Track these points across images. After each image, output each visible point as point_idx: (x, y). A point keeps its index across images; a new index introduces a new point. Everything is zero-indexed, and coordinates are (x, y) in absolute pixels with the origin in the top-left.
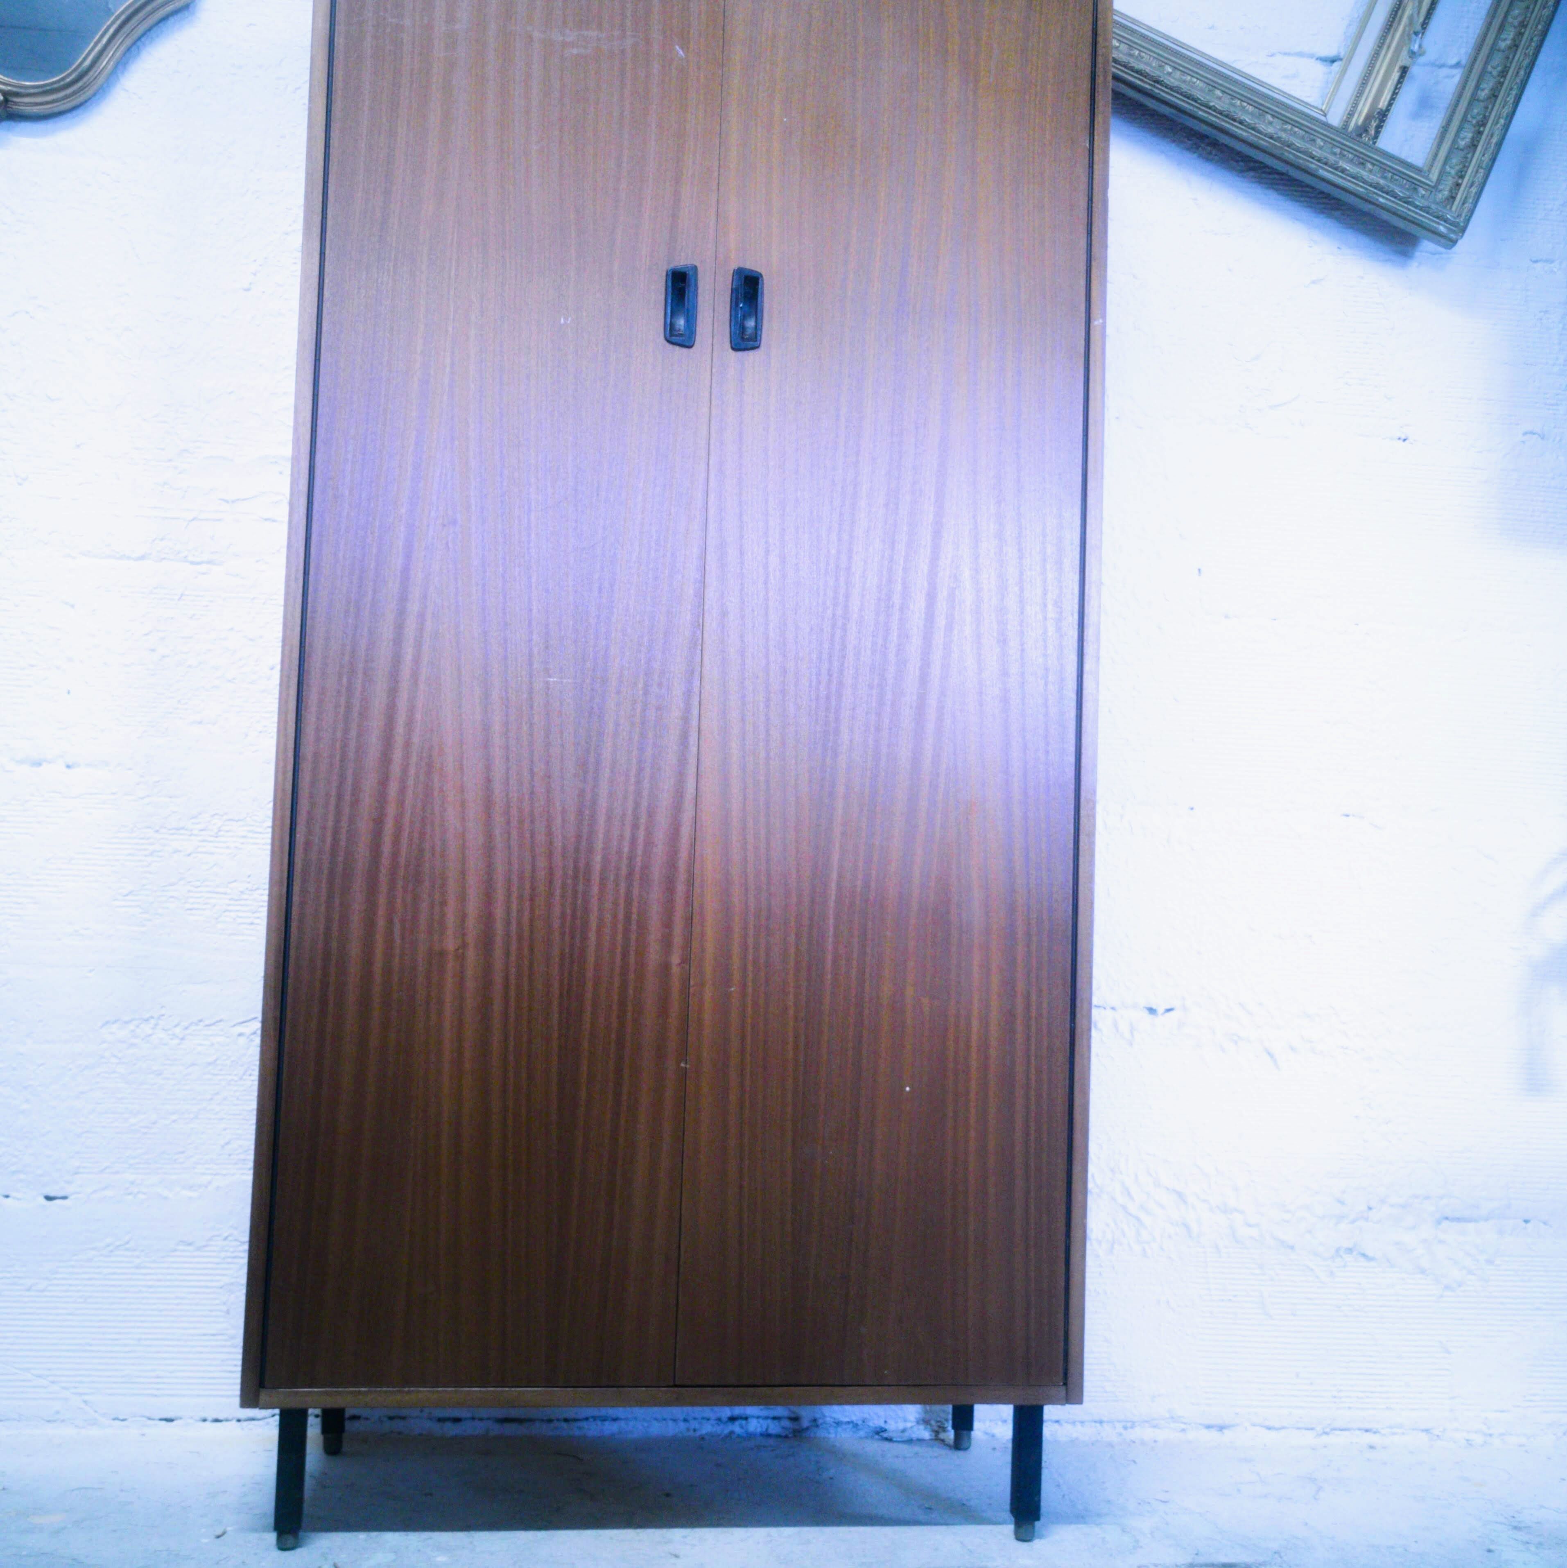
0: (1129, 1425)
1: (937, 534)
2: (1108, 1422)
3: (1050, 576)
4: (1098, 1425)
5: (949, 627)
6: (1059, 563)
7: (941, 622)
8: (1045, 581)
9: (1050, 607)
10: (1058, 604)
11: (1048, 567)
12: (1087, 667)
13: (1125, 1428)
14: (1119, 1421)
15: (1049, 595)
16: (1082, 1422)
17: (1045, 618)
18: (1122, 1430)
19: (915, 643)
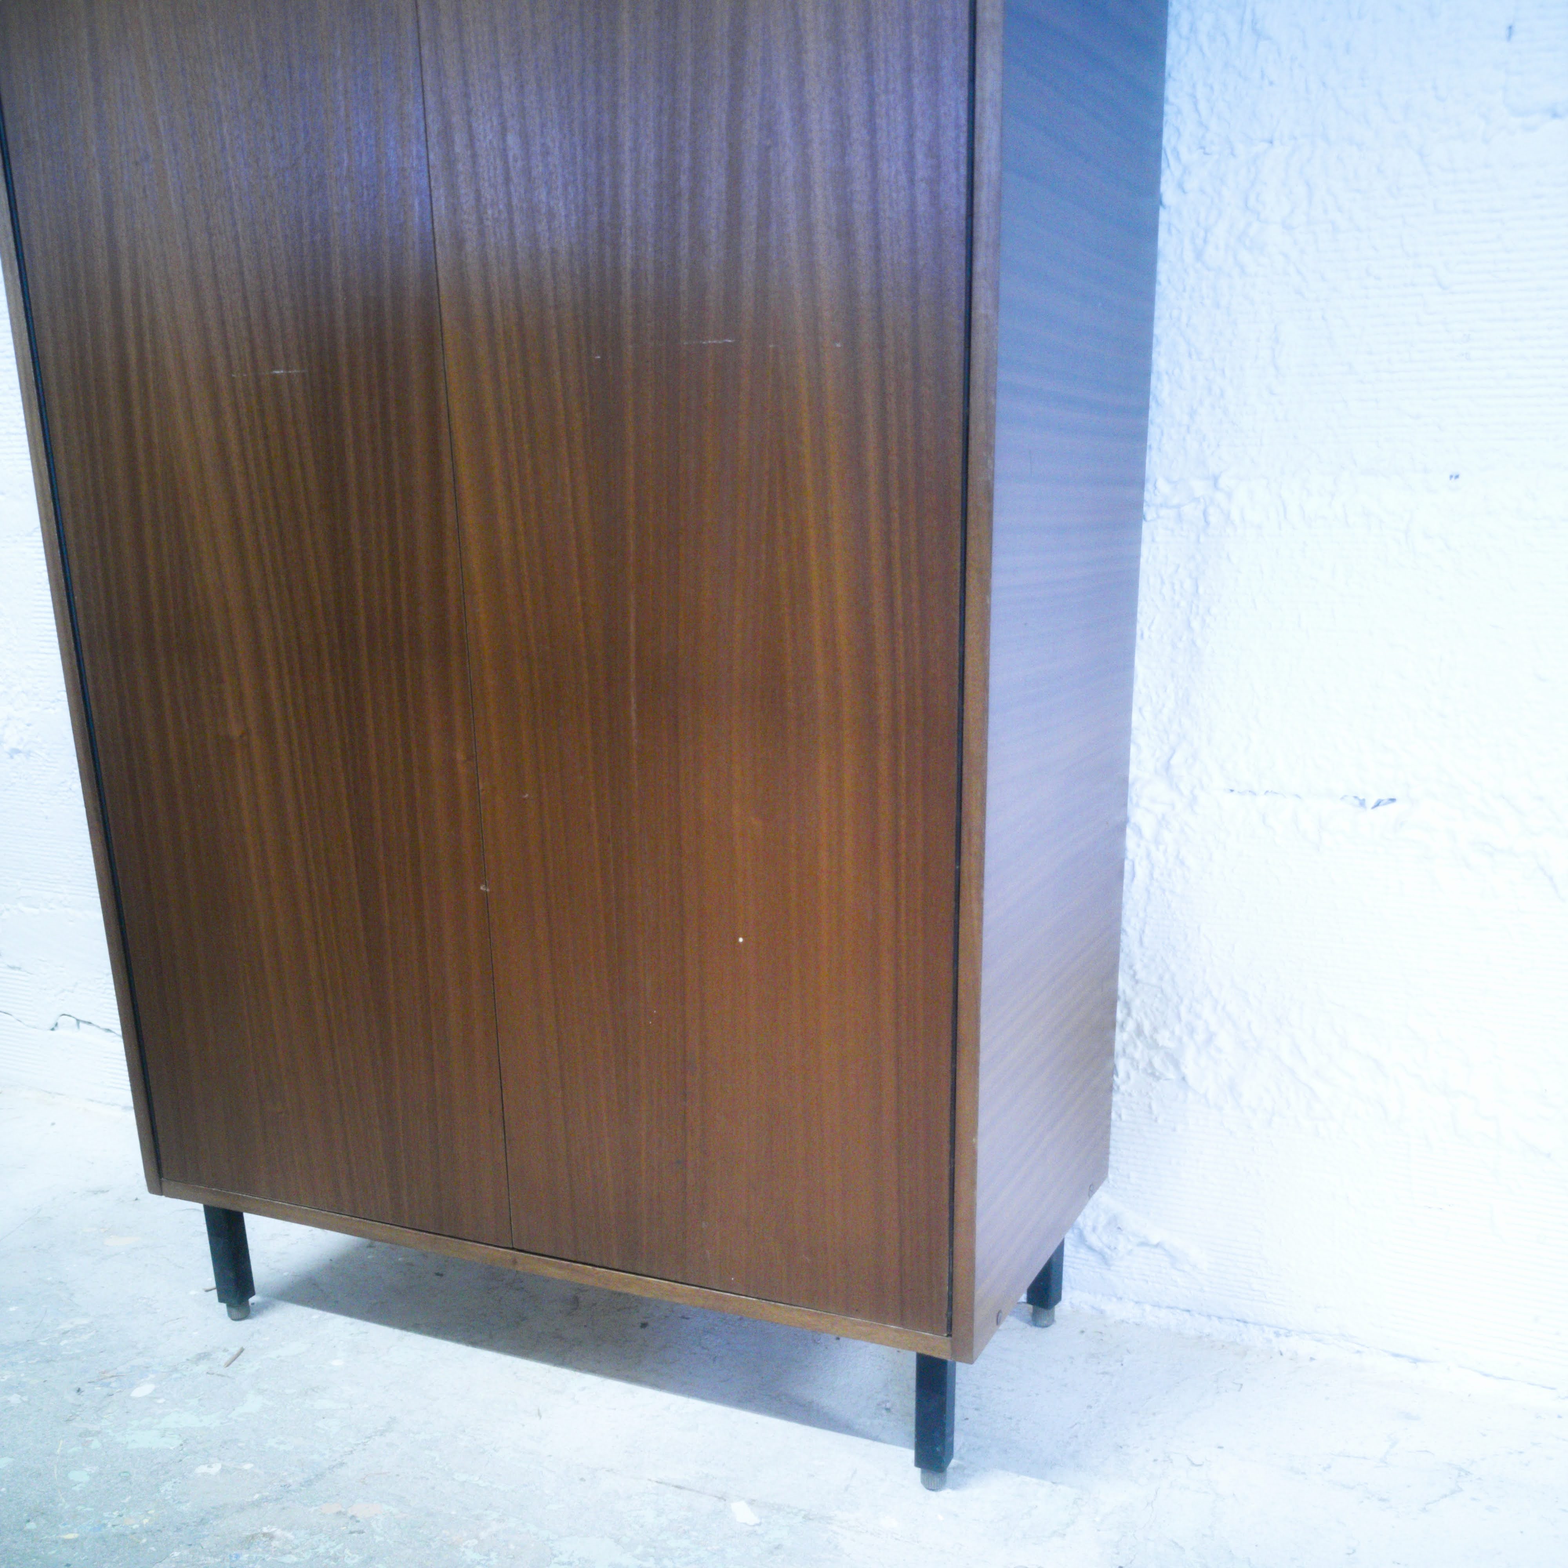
0: (1282, 1332)
1: (737, 52)
2: (1255, 1324)
3: (919, 95)
4: (1241, 1324)
5: (764, 225)
6: (934, 68)
7: (751, 211)
8: (909, 110)
9: (920, 157)
10: (934, 150)
11: (916, 81)
12: (980, 264)
13: (1277, 1334)
14: (1269, 1326)
15: (919, 134)
16: (1220, 1318)
17: (912, 182)
18: (1272, 1336)
19: (715, 253)
